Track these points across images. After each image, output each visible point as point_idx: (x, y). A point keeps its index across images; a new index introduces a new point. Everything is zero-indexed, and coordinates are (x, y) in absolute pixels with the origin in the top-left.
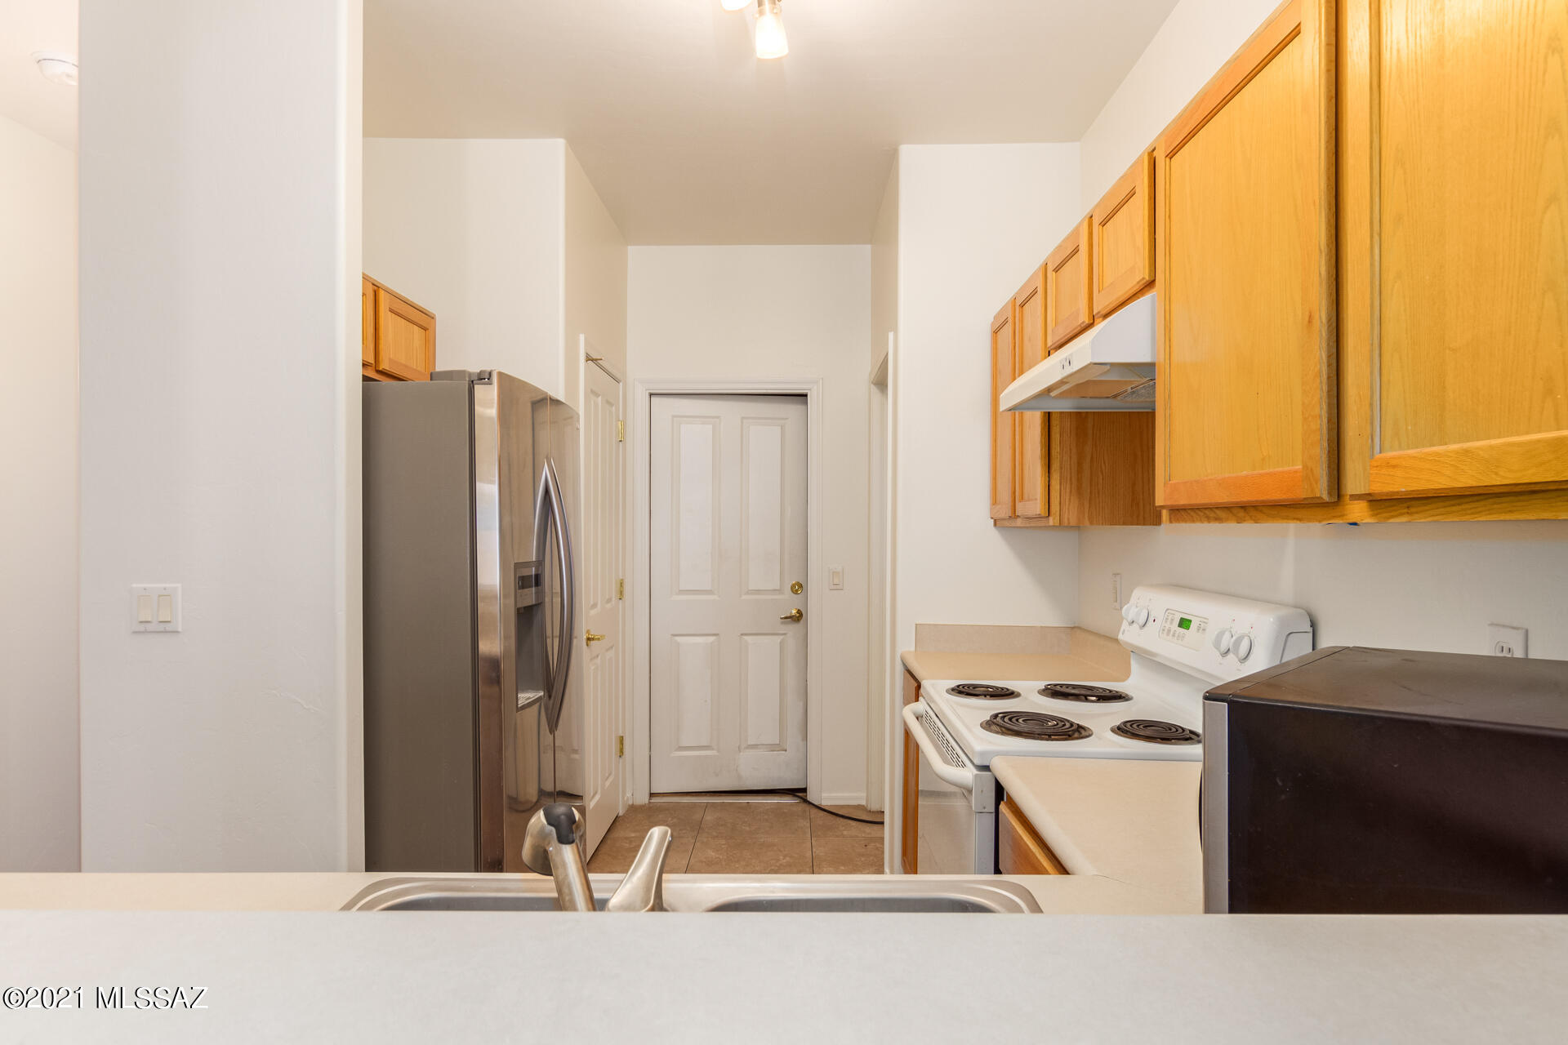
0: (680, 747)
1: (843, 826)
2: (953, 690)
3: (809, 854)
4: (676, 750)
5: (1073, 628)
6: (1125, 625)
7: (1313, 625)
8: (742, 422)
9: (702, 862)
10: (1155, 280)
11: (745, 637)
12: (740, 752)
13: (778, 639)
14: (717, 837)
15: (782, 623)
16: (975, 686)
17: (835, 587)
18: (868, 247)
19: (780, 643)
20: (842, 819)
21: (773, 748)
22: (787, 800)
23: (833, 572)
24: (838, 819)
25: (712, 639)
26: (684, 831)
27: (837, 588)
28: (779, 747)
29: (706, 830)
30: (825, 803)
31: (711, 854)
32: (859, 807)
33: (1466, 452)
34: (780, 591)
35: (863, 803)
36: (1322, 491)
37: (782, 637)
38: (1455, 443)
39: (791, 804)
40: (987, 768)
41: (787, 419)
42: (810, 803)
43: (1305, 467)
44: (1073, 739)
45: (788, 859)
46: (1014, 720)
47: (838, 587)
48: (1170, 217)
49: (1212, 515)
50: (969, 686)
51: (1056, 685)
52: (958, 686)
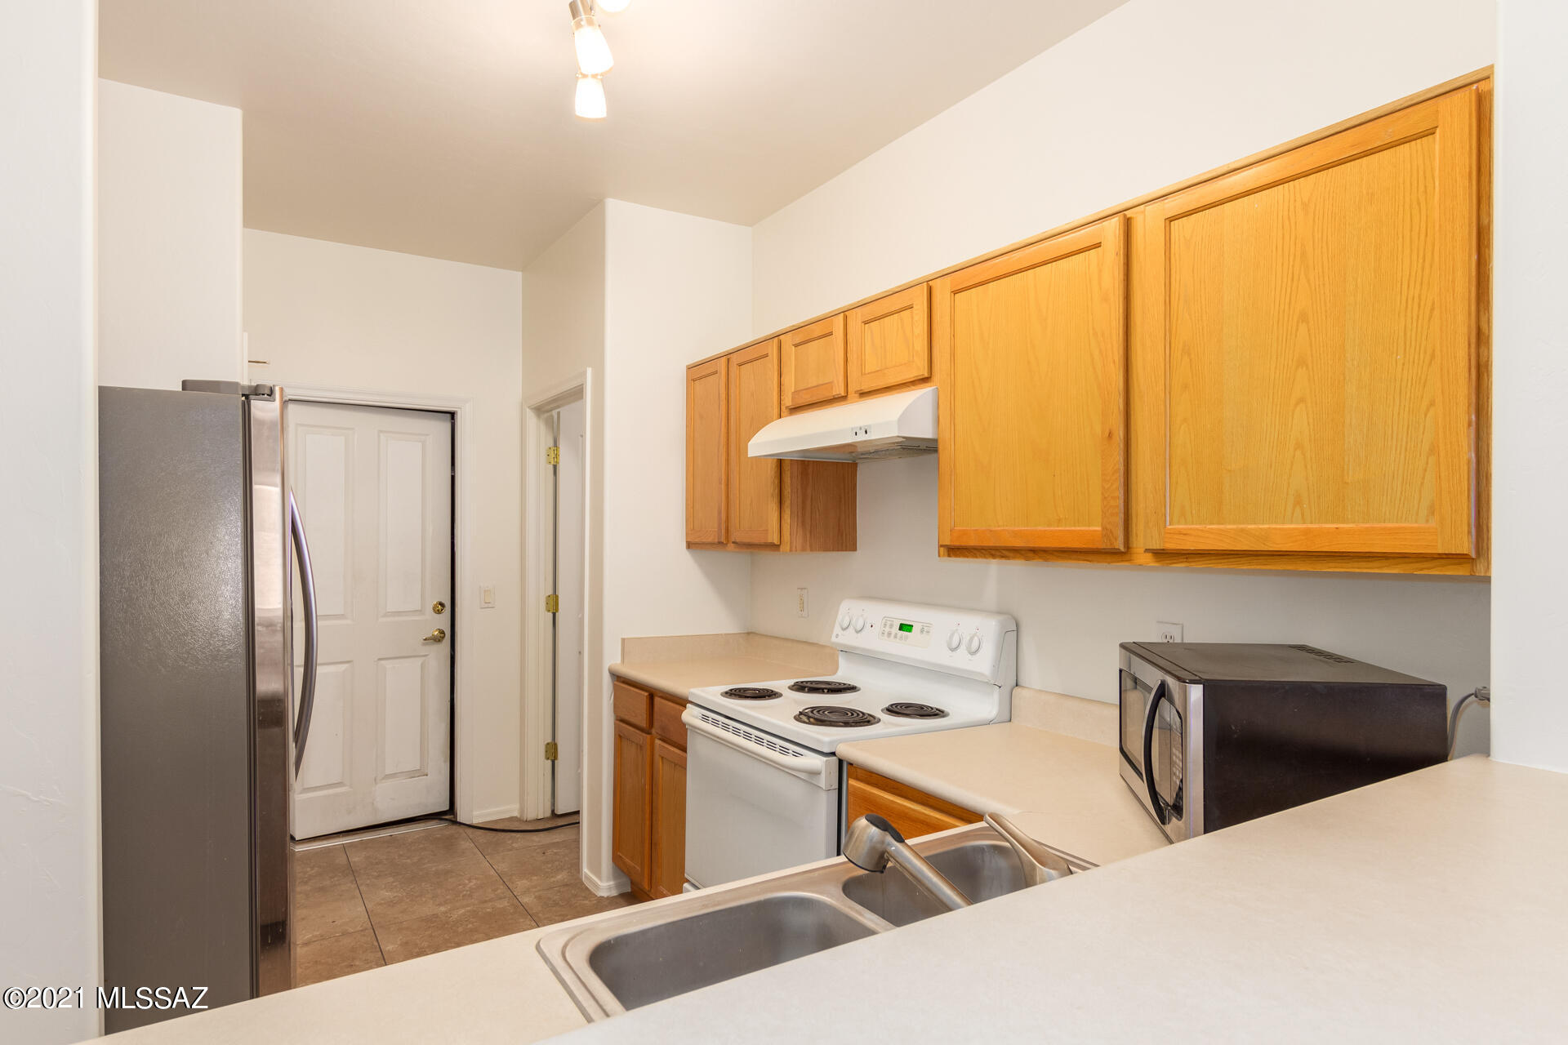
0: (304, 789)
1: (509, 839)
2: (726, 693)
3: (492, 872)
4: (301, 793)
5: (748, 633)
6: (837, 630)
7: (1017, 625)
8: (379, 436)
9: (381, 904)
10: (930, 377)
11: (383, 662)
12: (376, 783)
13: (419, 661)
14: (379, 876)
15: (424, 644)
16: (745, 690)
17: (486, 605)
18: (520, 273)
19: (422, 664)
20: (503, 833)
21: (412, 774)
22: (433, 826)
23: (485, 591)
24: (500, 834)
25: (344, 667)
26: (336, 879)
27: (488, 605)
28: (421, 773)
29: (362, 871)
30: (475, 822)
31: (387, 894)
32: (511, 819)
33: (1242, 530)
34: (421, 612)
35: (516, 814)
36: (1119, 545)
37: (424, 658)
38: (1229, 524)
39: (441, 829)
40: (833, 754)
41: (427, 435)
42: (461, 824)
43: (1104, 528)
44: (872, 724)
45: (474, 881)
46: (821, 712)
47: (490, 605)
48: (954, 336)
49: (998, 553)
50: (740, 689)
51: (802, 682)
52: (731, 690)
